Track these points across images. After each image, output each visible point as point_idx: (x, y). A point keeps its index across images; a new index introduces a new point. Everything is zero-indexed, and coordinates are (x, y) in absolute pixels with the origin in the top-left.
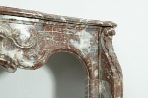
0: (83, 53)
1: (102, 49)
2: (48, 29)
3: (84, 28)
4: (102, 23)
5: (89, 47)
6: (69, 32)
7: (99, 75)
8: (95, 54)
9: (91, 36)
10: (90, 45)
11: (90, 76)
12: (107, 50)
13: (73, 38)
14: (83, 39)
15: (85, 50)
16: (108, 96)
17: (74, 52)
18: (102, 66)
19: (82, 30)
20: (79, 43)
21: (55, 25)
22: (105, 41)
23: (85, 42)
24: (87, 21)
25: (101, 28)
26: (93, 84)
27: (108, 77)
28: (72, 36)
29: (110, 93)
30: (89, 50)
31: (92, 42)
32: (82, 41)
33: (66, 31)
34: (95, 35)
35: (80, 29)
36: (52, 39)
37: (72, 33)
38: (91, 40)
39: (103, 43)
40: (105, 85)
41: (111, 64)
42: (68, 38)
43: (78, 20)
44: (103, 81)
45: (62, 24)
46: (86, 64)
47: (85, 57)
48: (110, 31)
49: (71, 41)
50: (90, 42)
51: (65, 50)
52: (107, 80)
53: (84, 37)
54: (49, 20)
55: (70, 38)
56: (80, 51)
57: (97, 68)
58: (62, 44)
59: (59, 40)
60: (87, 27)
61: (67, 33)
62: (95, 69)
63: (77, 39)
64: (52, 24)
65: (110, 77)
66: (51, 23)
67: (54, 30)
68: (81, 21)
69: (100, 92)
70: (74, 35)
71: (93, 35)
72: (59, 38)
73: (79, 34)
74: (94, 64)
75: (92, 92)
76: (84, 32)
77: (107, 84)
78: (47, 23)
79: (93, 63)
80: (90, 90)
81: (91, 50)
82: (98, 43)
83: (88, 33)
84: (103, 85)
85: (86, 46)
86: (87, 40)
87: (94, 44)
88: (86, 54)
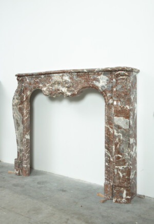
0: (100, 89)
2: (80, 77)
3: (102, 74)
9: (107, 78)
10: (107, 84)
15: (103, 86)
20: (99, 83)
23: (103, 82)
24: (101, 69)
28: (94, 79)
30: (106, 87)
32: (101, 81)
33: (91, 77)
34: (110, 77)
35: (99, 75)
36: (83, 82)
37: (94, 77)
38: (107, 81)
42: (92, 80)
43: (94, 70)
49: (94, 82)
53: (102, 79)
54: (79, 72)
56: (98, 87)
62: (111, 99)
63: (98, 80)
66: (81, 73)
67: (84, 77)
68: (96, 70)
72: (87, 81)
73: (99, 77)
74: (109, 96)
76: (102, 76)
78: (79, 74)
81: (108, 87)
83: (105, 76)
85: (104, 84)
86: (104, 80)
87: (110, 83)
88: (104, 89)
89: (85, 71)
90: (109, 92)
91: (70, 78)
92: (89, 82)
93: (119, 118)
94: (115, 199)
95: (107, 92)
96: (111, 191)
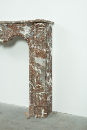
0: (25, 37)
2: (10, 27)
3: (26, 25)
4: (31, 21)
5: (29, 34)
6: (19, 27)
9: (30, 28)
10: (29, 33)
14: (26, 30)
15: (27, 35)
17: (21, 36)
19: (25, 26)
20: (24, 32)
23: (27, 31)
24: (25, 21)
28: (20, 29)
30: (29, 35)
32: (26, 31)
33: (18, 27)
34: (32, 28)
36: (12, 31)
37: (20, 28)
38: (30, 30)
42: (19, 30)
46: (27, 41)
48: (36, 24)
49: (21, 31)
50: (29, 31)
53: (26, 29)
55: (20, 30)
56: (23, 35)
59: (15, 31)
61: (19, 28)
62: (33, 44)
63: (23, 30)
66: (10, 25)
67: (13, 27)
72: (15, 30)
73: (24, 28)
74: (32, 42)
76: (26, 26)
78: (9, 25)
81: (30, 35)
83: (28, 27)
85: (27, 33)
86: (28, 30)
87: (32, 32)
88: (28, 37)
89: (13, 22)
90: (32, 39)
91: (2, 28)
92: (17, 31)
93: (38, 58)
94: (37, 116)
95: (30, 39)
96: (33, 111)
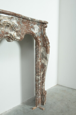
0: (36, 35)
1: (43, 33)
2: (24, 23)
5: (38, 32)
6: (31, 25)
7: (41, 45)
8: (40, 36)
9: (39, 28)
11: (38, 45)
12: (45, 34)
13: (32, 28)
15: (36, 33)
16: (45, 53)
17: (33, 34)
18: (43, 41)
20: (34, 30)
21: (26, 21)
22: (44, 30)
23: (37, 30)
24: (38, 20)
25: (42, 24)
26: (40, 49)
27: (45, 46)
28: (32, 27)
29: (46, 52)
30: (38, 34)
31: (39, 30)
32: (36, 29)
34: (40, 27)
36: (25, 28)
37: (32, 25)
38: (39, 29)
39: (43, 31)
40: (44, 49)
41: (46, 40)
43: (35, 20)
44: (43, 47)
45: (29, 21)
46: (37, 40)
47: (37, 37)
49: (32, 29)
50: (38, 30)
51: (30, 33)
52: (45, 47)
55: (31, 28)
57: (41, 42)
58: (29, 30)
60: (37, 23)
61: (30, 26)
64: (25, 21)
65: (46, 45)
67: (26, 24)
69: (41, 52)
70: (33, 27)
71: (39, 27)
72: (28, 27)
73: (34, 26)
75: (39, 52)
76: (36, 25)
77: (45, 48)
78: (24, 20)
79: (39, 39)
80: (38, 51)
81: (39, 34)
82: (41, 31)
83: (37, 26)
84: (43, 49)
90: (39, 37)
91: (18, 23)
